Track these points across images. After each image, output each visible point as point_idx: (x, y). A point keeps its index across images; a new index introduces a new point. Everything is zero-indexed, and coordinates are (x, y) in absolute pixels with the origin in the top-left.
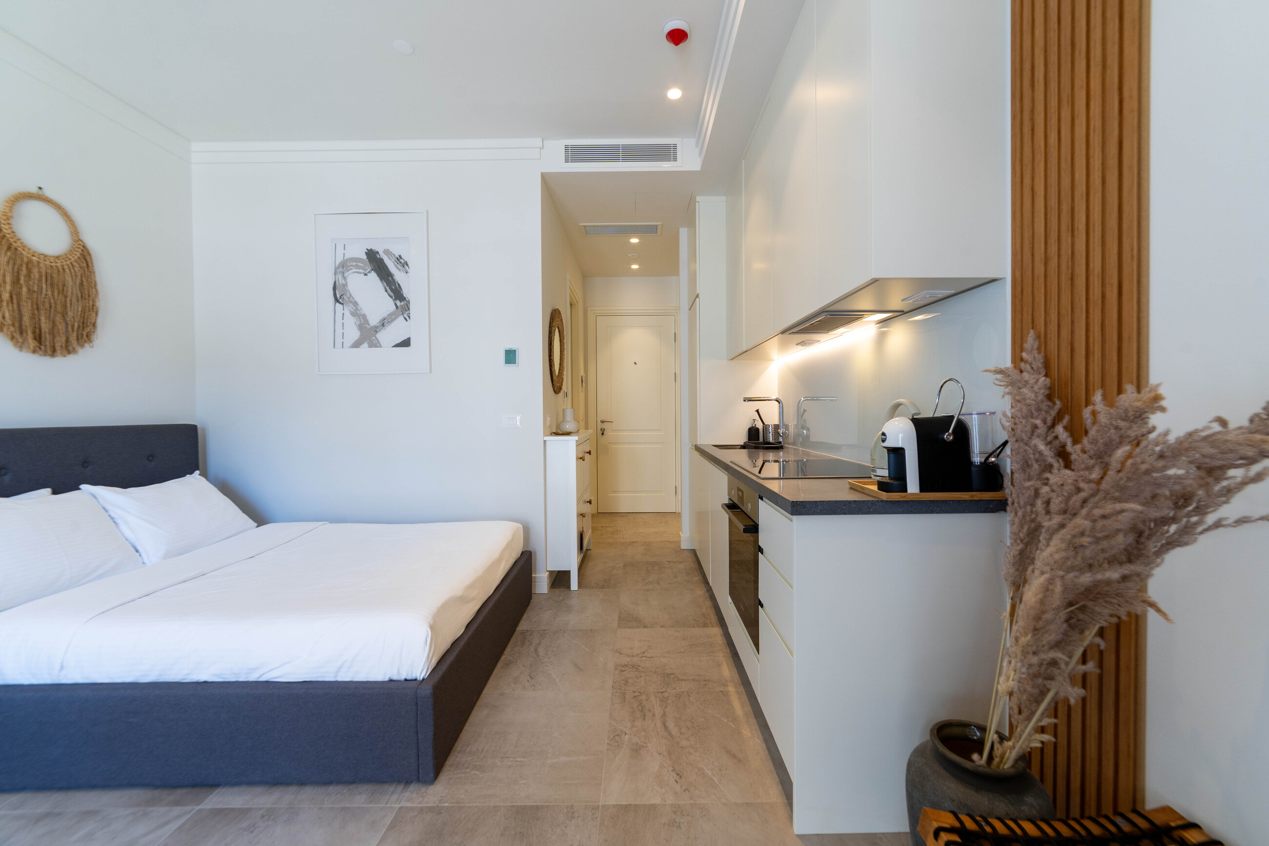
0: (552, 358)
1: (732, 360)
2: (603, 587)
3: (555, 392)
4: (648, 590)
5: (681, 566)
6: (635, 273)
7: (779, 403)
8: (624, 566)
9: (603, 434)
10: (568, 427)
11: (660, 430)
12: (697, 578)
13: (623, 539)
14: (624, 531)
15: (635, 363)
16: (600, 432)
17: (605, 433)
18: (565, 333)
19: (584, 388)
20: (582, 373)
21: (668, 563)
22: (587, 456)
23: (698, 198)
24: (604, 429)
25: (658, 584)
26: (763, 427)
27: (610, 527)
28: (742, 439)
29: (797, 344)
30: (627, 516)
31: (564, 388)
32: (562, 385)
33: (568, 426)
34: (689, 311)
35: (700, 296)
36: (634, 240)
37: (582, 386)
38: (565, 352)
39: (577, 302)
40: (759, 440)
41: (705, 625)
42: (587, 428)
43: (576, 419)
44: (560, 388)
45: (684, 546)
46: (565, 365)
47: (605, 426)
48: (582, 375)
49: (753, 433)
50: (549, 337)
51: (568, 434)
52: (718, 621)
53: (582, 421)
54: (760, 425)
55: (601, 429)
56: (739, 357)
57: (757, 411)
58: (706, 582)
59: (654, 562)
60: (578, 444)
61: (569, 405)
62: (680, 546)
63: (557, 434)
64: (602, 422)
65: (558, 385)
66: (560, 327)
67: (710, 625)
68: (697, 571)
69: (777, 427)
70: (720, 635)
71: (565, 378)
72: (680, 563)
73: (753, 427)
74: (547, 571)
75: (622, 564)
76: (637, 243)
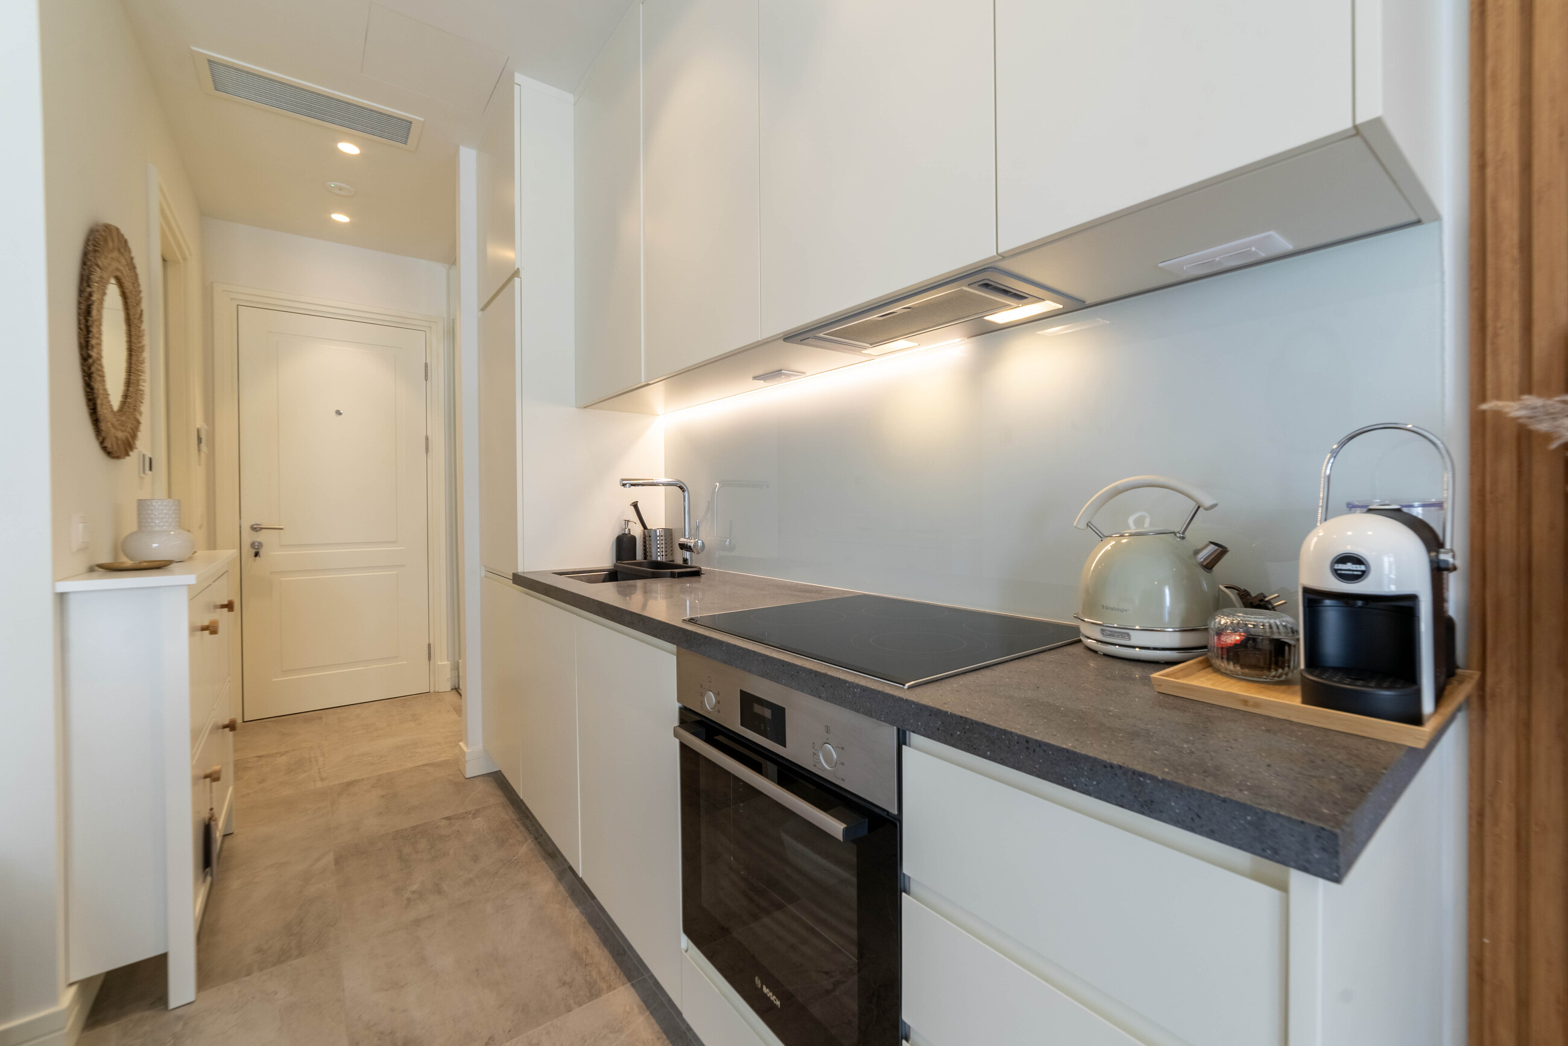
0: (94, 354)
1: (585, 408)
2: (283, 957)
3: (109, 453)
4: (417, 922)
5: (479, 823)
6: (338, 234)
7: (683, 491)
8: (337, 862)
9: (257, 554)
10: (157, 548)
11: (396, 542)
12: (525, 848)
13: (322, 779)
14: (321, 759)
15: (338, 413)
16: (248, 551)
17: (262, 552)
18: (144, 305)
19: (203, 455)
20: (199, 421)
21: (444, 822)
22: (224, 618)
23: (519, 78)
24: (260, 545)
25: (439, 891)
26: (644, 534)
27: (282, 754)
28: (605, 560)
29: (755, 378)
30: (321, 718)
31: (143, 444)
32: (134, 436)
33: (155, 545)
34: (481, 313)
35: (523, 273)
36: (348, 148)
37: (199, 450)
38: (146, 355)
39: (185, 259)
40: (635, 559)
41: (593, 993)
42: (212, 544)
43: (181, 524)
44: (128, 446)
45: (474, 768)
46: (146, 387)
47: (261, 537)
48: (198, 426)
49: (624, 545)
50: (81, 291)
51: (159, 566)
52: (615, 964)
53: (200, 527)
54: (637, 531)
55: (253, 545)
56: (602, 403)
57: (635, 505)
58: (550, 853)
59: (414, 828)
60: (194, 594)
61: (161, 490)
62: (461, 772)
63: (113, 569)
64: (255, 529)
65: (120, 435)
66: (127, 284)
67: (604, 986)
68: (517, 827)
69: (668, 533)
70: (636, 1011)
71: (145, 420)
72: (476, 814)
73: (624, 534)
74: (71, 985)
75: (330, 857)
76: (357, 155)
